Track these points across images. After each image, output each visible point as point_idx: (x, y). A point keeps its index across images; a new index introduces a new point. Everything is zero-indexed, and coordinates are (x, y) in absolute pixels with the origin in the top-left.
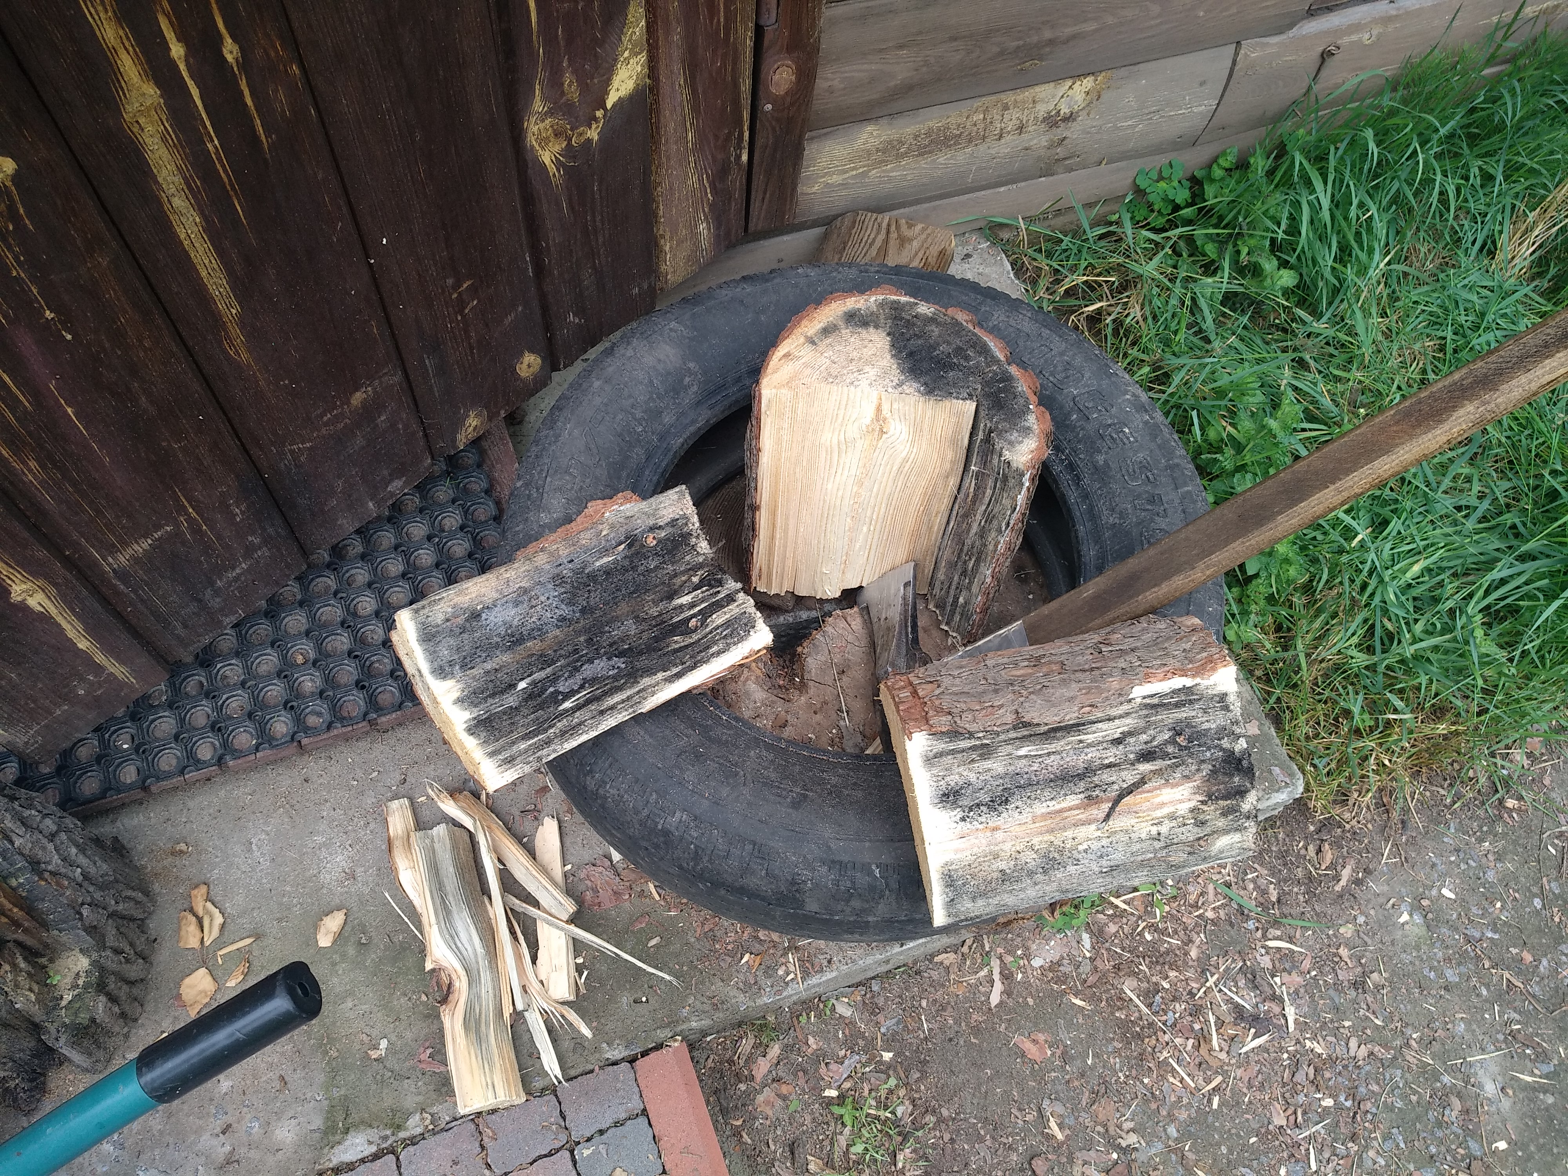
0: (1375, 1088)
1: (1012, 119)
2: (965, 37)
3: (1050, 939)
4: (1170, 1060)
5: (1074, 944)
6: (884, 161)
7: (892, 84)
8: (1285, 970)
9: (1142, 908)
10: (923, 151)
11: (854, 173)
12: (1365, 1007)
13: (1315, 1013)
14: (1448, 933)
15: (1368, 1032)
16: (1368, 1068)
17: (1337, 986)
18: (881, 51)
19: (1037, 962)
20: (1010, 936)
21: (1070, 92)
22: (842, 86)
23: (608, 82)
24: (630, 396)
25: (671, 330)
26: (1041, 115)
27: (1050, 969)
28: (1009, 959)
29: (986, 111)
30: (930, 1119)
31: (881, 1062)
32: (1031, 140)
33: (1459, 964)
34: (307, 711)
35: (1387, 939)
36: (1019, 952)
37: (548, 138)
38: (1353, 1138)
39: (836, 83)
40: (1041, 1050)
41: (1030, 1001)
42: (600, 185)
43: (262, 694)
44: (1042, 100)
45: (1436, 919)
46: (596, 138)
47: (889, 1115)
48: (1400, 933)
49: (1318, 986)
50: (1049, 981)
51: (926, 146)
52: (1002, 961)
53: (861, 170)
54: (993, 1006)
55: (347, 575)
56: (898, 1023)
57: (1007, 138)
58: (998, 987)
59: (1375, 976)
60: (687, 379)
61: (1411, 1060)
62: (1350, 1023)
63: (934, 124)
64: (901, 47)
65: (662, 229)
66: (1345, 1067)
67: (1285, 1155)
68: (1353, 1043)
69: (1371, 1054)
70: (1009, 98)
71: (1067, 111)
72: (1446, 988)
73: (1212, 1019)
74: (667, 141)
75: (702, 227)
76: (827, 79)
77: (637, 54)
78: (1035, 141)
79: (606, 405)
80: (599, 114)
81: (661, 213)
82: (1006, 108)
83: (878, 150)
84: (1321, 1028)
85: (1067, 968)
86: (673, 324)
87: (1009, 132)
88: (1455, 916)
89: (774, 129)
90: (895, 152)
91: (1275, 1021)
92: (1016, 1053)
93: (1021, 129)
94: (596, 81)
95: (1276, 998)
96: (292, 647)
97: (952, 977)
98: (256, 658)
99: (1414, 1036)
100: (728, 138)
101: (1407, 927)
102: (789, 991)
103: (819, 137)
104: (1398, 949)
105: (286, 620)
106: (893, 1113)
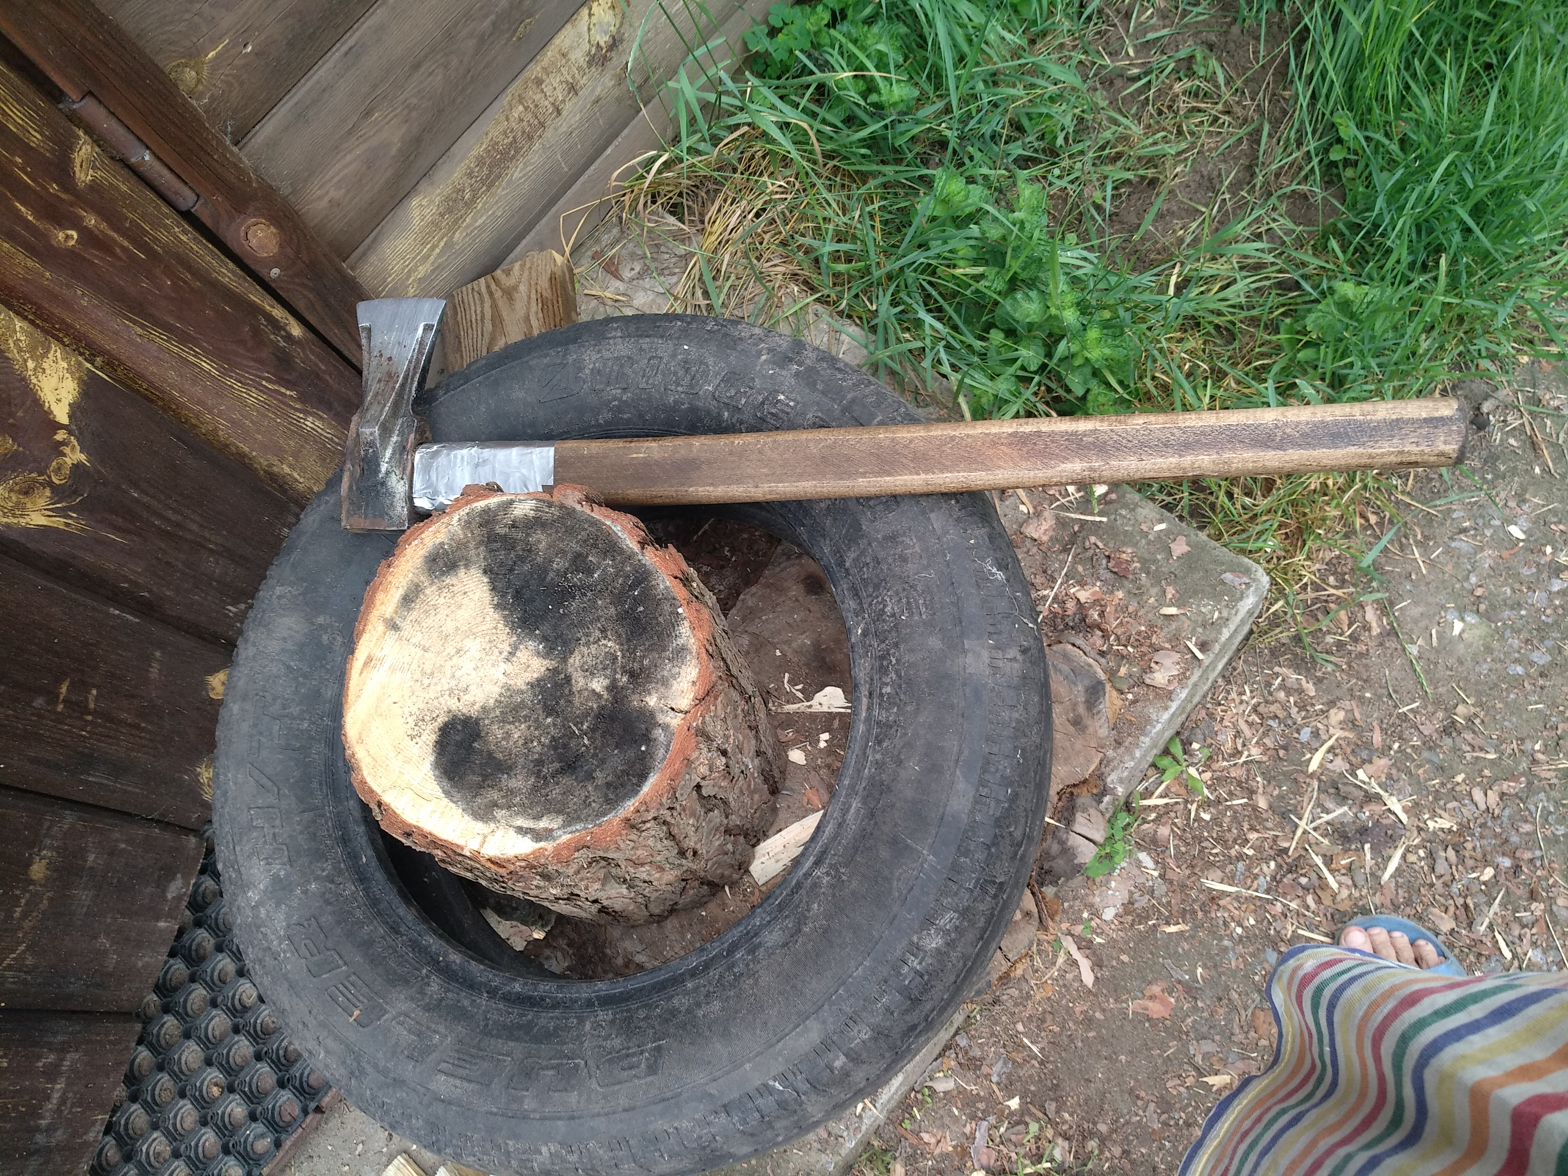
0: (1527, 828)
1: (554, 87)
2: (426, 57)
3: (1108, 882)
4: (1300, 932)
5: (1136, 871)
6: (457, 220)
7: (394, 151)
8: (1364, 762)
9: (1183, 791)
10: (490, 183)
11: (437, 250)
12: (1468, 748)
13: (1419, 786)
14: (1513, 614)
15: (1487, 772)
16: (1507, 812)
17: (1430, 745)
18: (350, 132)
19: (1109, 914)
20: (1066, 905)
21: (594, 20)
22: (342, 192)
23: (37, 403)
24: (275, 699)
25: (279, 597)
26: (582, 61)
27: (1127, 912)
28: (1078, 929)
29: (521, 100)
30: (1092, 1144)
31: (1012, 1114)
32: (593, 90)
33: (1542, 640)
34: (250, 1139)
35: (1451, 661)
36: (1085, 915)
37: (18, 503)
38: (1533, 896)
39: (334, 194)
40: (1163, 1002)
41: (1125, 958)
42: (136, 486)
43: (200, 1150)
44: (571, 48)
45: (1493, 607)
46: (83, 457)
47: (1048, 1165)
48: (1461, 646)
49: (1408, 757)
50: (1132, 925)
51: (488, 176)
52: (1072, 935)
53: (442, 244)
54: (1090, 985)
55: (216, 974)
56: (1005, 1063)
57: (567, 108)
58: (1085, 965)
59: (1461, 709)
60: (325, 637)
61: (1548, 775)
62: (1463, 776)
63: (479, 150)
64: (368, 113)
65: (262, 460)
66: (1483, 825)
67: (1472, 958)
68: (1478, 795)
69: (1502, 795)
70: (534, 70)
71: (606, 38)
72: (1542, 675)
73: (1318, 860)
74: (181, 391)
75: (310, 422)
76: (320, 198)
77: (45, 355)
78: (599, 89)
79: (255, 725)
80: (61, 436)
81: (246, 449)
82: (539, 82)
83: (442, 215)
84: (1437, 799)
85: (1142, 902)
86: (279, 590)
87: (563, 101)
88: (1509, 591)
89: (303, 285)
90: (461, 204)
91: (1384, 822)
92: (1140, 1022)
93: (573, 89)
94: (20, 414)
95: (1370, 798)
96: (202, 1083)
97: (1033, 982)
98: (175, 1116)
99: (1537, 747)
100: (256, 332)
101: (1465, 636)
102: (866, 1121)
103: (369, 248)
104: (1469, 663)
105: (183, 1059)
106: (1052, 1160)
